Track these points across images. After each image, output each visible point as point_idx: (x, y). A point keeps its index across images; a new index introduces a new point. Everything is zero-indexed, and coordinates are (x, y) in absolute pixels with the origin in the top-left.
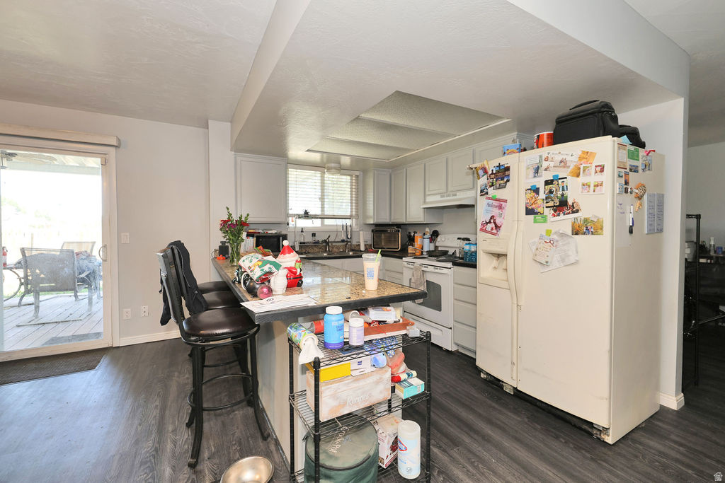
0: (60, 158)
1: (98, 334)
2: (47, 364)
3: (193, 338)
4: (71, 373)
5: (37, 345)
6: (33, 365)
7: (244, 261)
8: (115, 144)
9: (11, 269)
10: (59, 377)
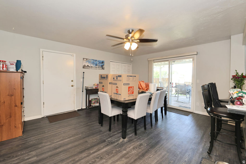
0: (184, 60)
1: (190, 108)
2: (178, 111)
3: (211, 114)
4: (182, 115)
5: (177, 106)
6: (176, 110)
7: (231, 91)
8: (196, 54)
9: (174, 87)
10: (181, 115)
